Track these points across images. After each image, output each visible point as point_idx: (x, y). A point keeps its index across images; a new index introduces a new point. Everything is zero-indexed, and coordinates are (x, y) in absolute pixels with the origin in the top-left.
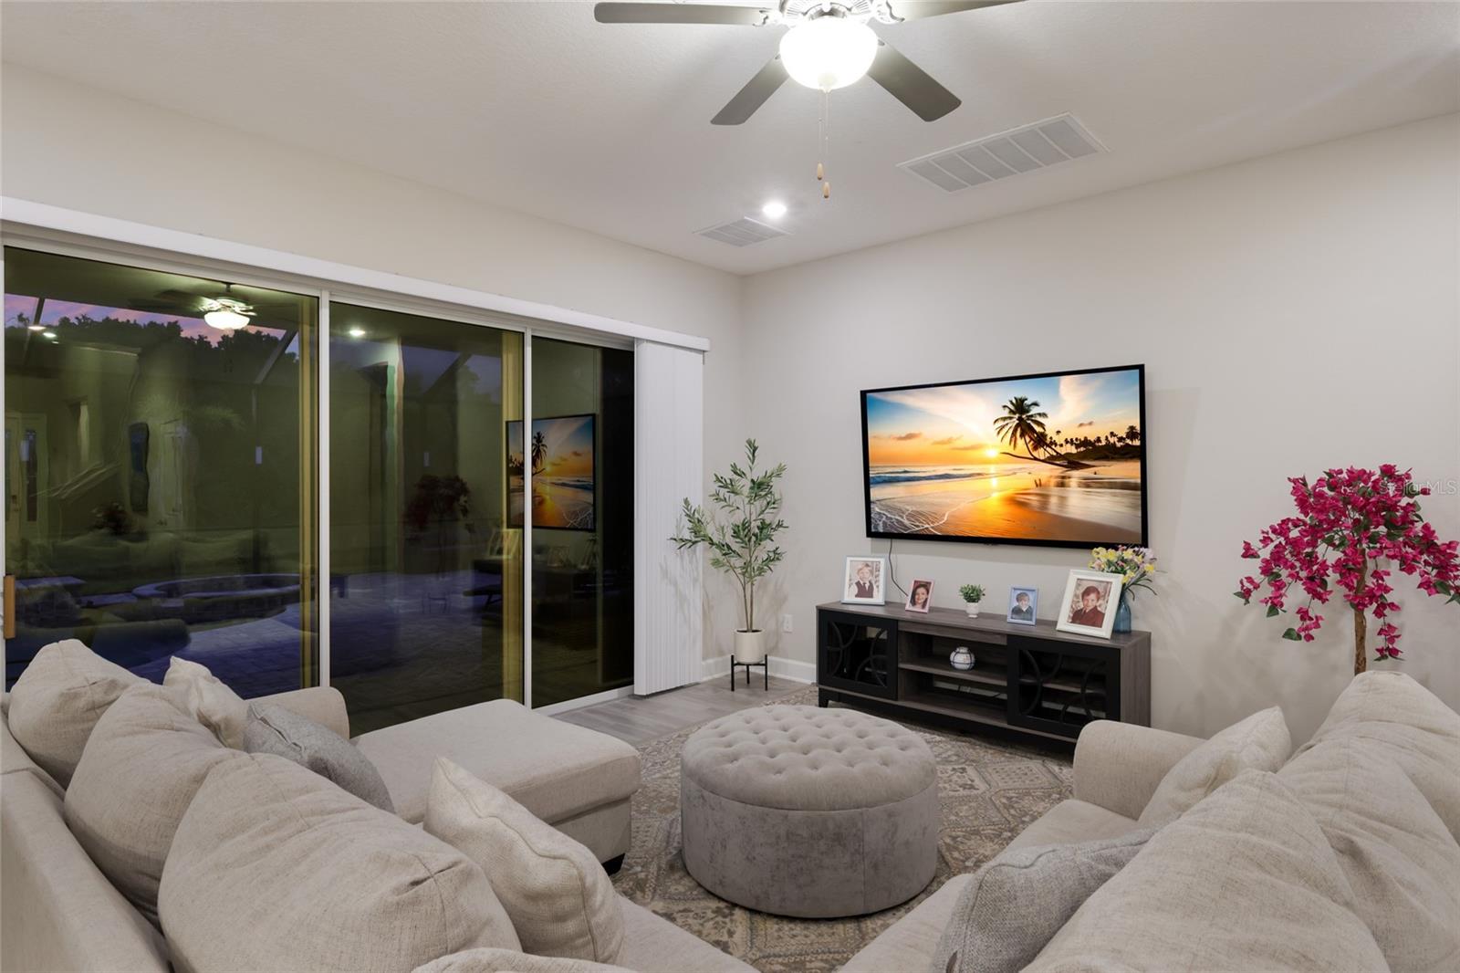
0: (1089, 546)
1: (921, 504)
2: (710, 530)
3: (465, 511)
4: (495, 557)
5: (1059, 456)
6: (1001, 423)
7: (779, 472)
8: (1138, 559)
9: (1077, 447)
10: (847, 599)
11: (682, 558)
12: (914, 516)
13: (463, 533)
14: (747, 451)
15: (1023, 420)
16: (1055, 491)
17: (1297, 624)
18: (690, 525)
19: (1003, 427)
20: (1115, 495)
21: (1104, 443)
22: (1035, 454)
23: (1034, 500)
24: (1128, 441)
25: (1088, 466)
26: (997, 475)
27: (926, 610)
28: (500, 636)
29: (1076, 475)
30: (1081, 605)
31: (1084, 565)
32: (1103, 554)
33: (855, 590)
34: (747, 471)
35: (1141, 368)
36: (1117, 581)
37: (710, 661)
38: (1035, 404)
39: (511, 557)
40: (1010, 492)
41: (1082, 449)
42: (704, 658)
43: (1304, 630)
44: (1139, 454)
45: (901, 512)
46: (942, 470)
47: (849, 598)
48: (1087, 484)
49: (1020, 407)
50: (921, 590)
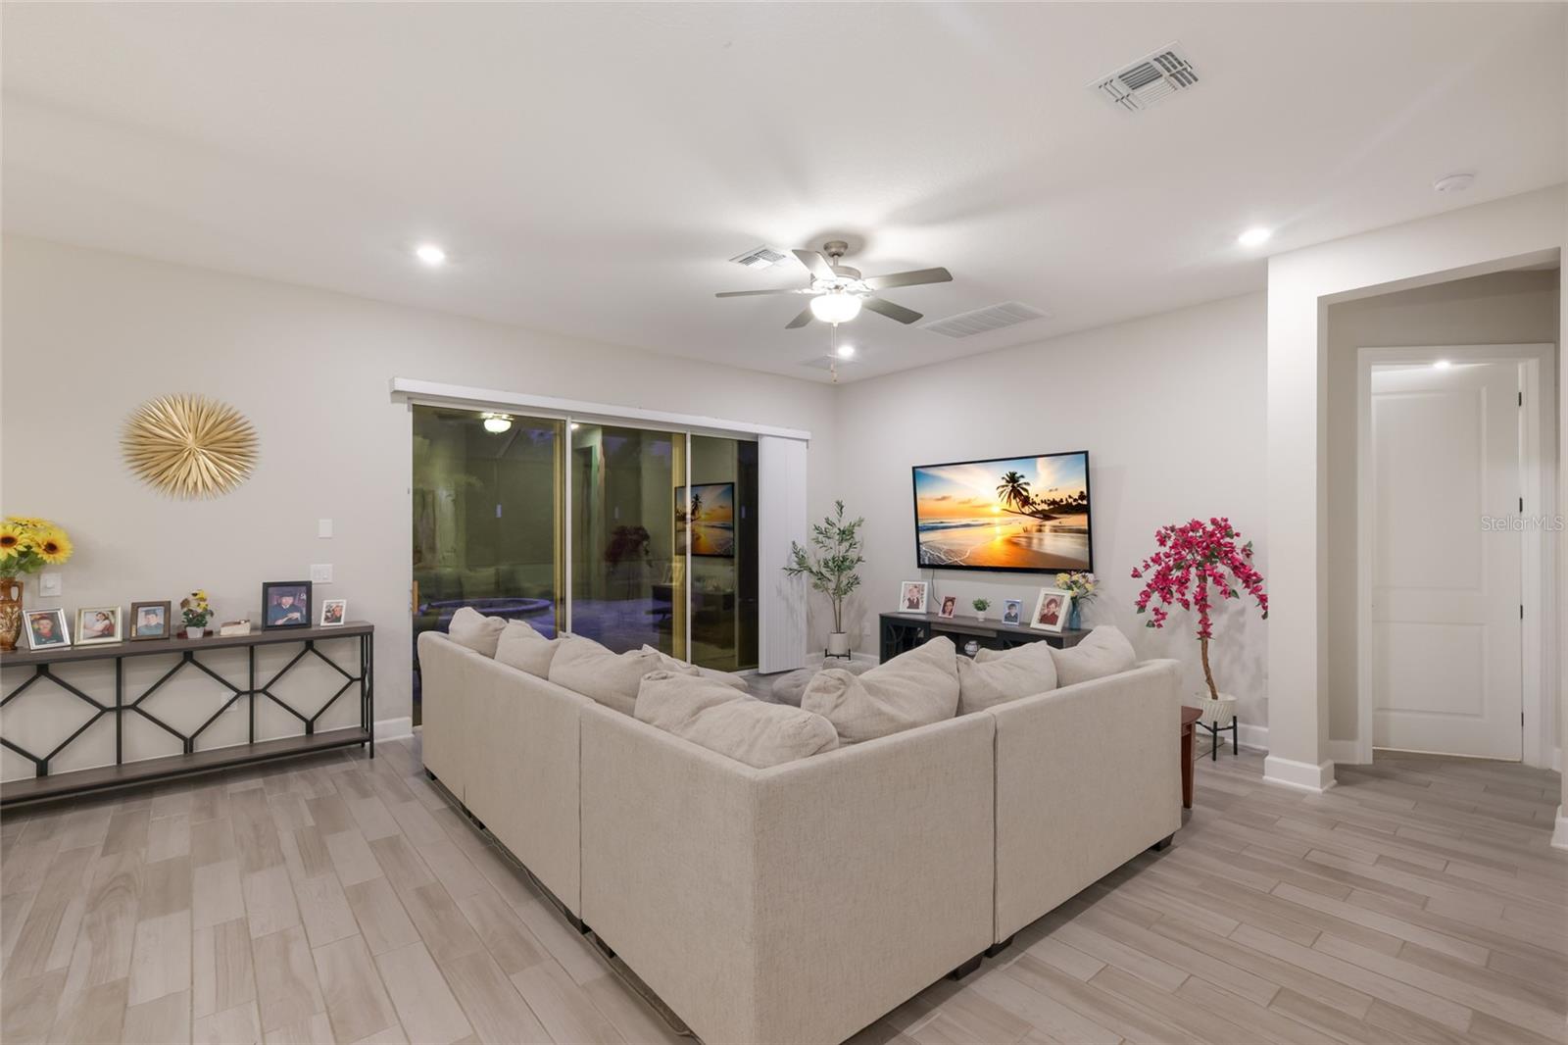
0: (1054, 572)
1: (952, 545)
2: (812, 562)
3: (647, 552)
4: (667, 584)
5: (1038, 512)
6: (1001, 489)
7: (860, 523)
8: (1082, 581)
9: (1049, 505)
10: (901, 610)
11: (792, 582)
12: (948, 552)
13: (645, 569)
14: (836, 508)
15: (1015, 488)
16: (1036, 535)
17: (1153, 617)
18: (796, 559)
19: (1002, 492)
20: (1072, 537)
21: (1065, 502)
22: (1023, 510)
23: (1023, 541)
24: (1080, 501)
25: (1056, 518)
26: (1000, 525)
27: (951, 617)
28: (671, 639)
29: (1049, 524)
30: (1046, 611)
31: (1048, 585)
32: (1063, 577)
33: (907, 603)
34: (835, 521)
35: (1086, 453)
36: (1068, 595)
37: (813, 655)
38: (1022, 476)
39: (678, 584)
40: (1008, 536)
41: (1052, 507)
42: (809, 652)
43: (1157, 621)
44: (1085, 510)
45: (939, 550)
46: (964, 522)
47: (902, 609)
48: (1055, 530)
49: (1013, 478)
50: (949, 603)
